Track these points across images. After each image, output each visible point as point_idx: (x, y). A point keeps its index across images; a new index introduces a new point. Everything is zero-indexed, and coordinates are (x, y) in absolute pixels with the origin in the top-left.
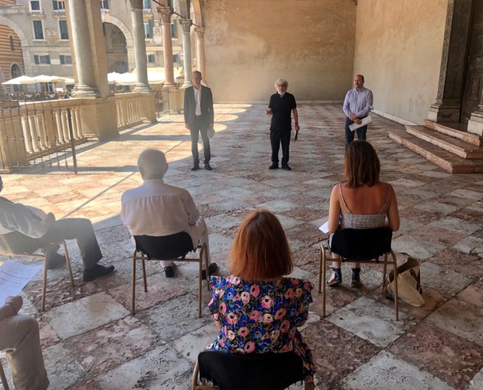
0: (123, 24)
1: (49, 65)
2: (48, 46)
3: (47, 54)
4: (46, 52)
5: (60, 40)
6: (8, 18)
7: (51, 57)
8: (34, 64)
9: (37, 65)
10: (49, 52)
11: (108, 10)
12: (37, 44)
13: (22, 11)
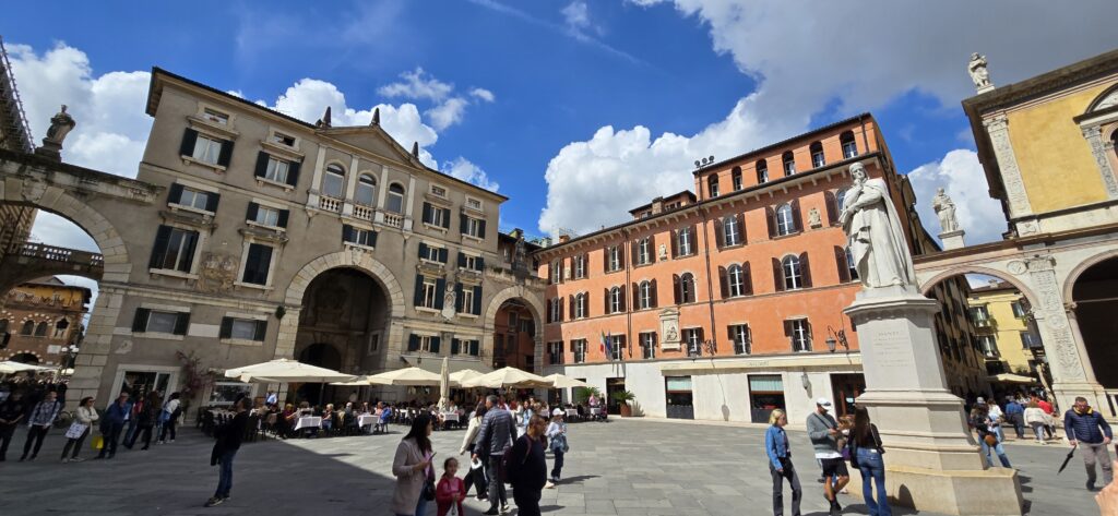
0: (391, 277)
1: (179, 337)
2: (197, 292)
3: (186, 310)
4: (185, 304)
5: (239, 282)
7: (192, 318)
8: (127, 331)
9: (137, 335)
10: (195, 304)
11: (372, 248)
12: (162, 282)
13: (149, 199)
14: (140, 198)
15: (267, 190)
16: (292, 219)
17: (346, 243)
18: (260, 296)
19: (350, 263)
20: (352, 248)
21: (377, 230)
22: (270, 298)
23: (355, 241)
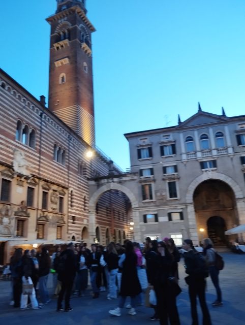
0: (230, 179)
1: (157, 223)
2: (157, 206)
3: (156, 213)
4: (156, 211)
5: (169, 198)
6: (122, 185)
7: (159, 215)
8: (142, 223)
9: (145, 224)
11: (215, 168)
12: (146, 205)
13: (135, 177)
14: (133, 178)
15: (167, 160)
16: (179, 168)
17: (203, 170)
18: (177, 202)
19: (208, 179)
20: (206, 171)
21: (215, 159)
22: (181, 202)
23: (207, 168)
